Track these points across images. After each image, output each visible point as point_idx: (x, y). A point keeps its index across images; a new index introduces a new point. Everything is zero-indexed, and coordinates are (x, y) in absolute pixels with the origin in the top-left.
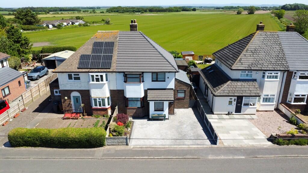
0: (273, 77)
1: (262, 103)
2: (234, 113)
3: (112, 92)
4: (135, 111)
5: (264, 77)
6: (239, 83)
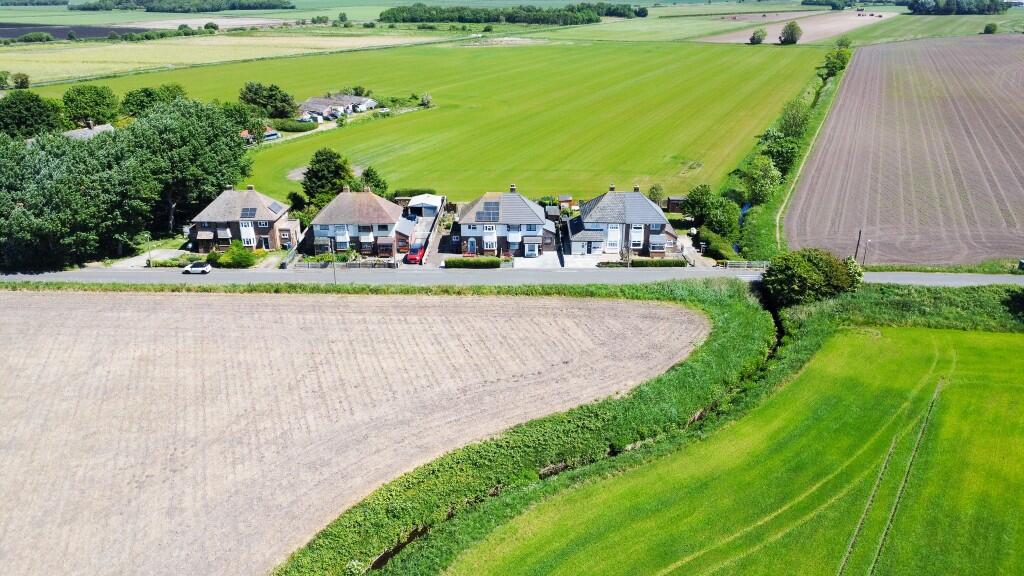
0: (615, 228)
1: (607, 247)
2: (586, 254)
3: (499, 238)
4: (514, 251)
5: (608, 228)
6: (590, 232)
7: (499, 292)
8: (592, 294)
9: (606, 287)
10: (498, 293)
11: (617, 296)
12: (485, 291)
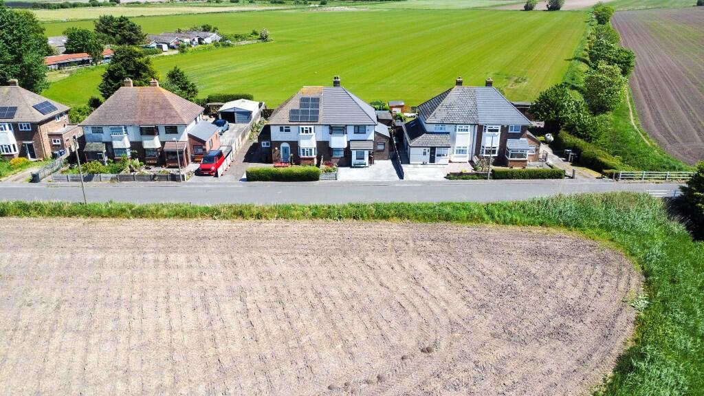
0: (464, 130)
1: (455, 154)
2: (428, 163)
3: (318, 143)
4: (338, 160)
5: (456, 130)
6: (433, 136)
7: (317, 214)
8: (448, 218)
9: (465, 207)
10: (314, 215)
11: (483, 220)
12: (295, 213)
